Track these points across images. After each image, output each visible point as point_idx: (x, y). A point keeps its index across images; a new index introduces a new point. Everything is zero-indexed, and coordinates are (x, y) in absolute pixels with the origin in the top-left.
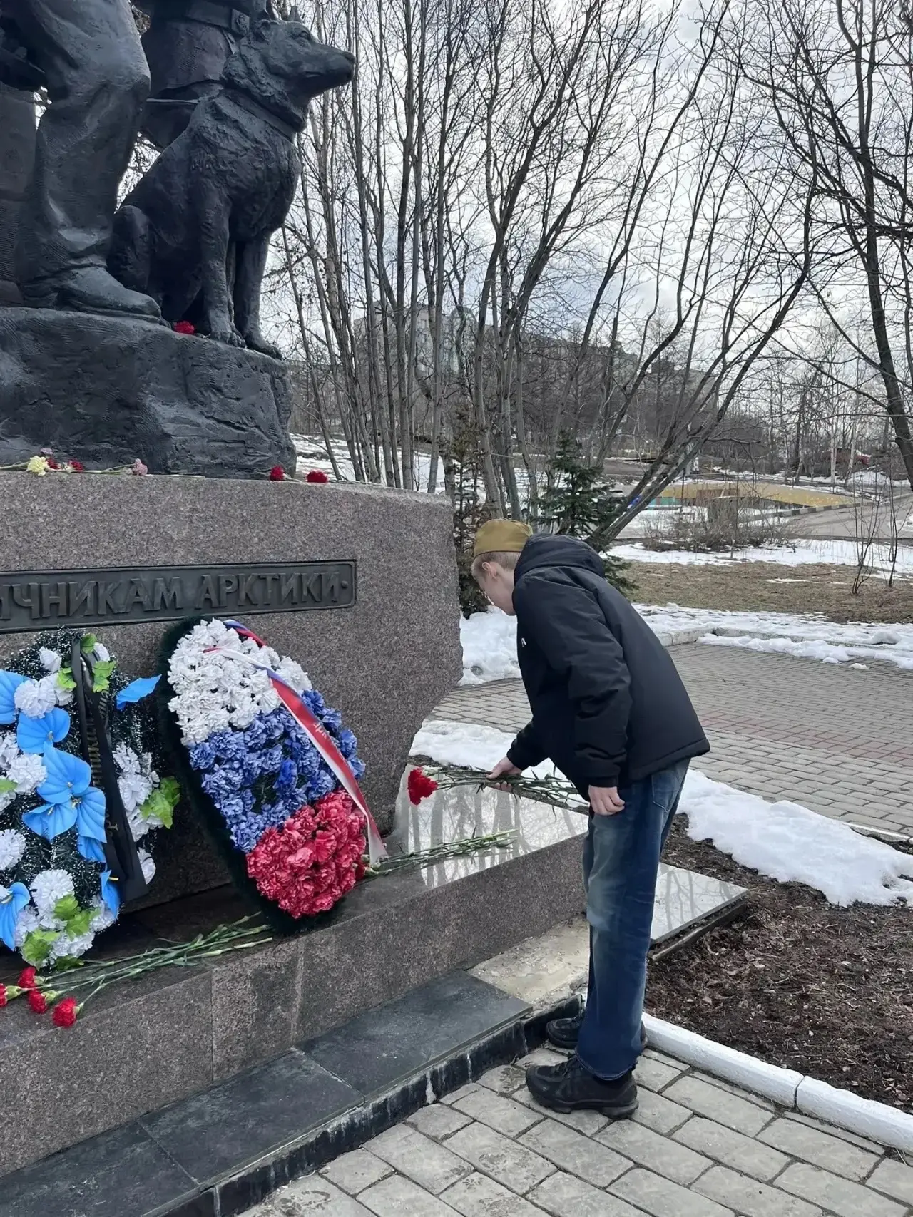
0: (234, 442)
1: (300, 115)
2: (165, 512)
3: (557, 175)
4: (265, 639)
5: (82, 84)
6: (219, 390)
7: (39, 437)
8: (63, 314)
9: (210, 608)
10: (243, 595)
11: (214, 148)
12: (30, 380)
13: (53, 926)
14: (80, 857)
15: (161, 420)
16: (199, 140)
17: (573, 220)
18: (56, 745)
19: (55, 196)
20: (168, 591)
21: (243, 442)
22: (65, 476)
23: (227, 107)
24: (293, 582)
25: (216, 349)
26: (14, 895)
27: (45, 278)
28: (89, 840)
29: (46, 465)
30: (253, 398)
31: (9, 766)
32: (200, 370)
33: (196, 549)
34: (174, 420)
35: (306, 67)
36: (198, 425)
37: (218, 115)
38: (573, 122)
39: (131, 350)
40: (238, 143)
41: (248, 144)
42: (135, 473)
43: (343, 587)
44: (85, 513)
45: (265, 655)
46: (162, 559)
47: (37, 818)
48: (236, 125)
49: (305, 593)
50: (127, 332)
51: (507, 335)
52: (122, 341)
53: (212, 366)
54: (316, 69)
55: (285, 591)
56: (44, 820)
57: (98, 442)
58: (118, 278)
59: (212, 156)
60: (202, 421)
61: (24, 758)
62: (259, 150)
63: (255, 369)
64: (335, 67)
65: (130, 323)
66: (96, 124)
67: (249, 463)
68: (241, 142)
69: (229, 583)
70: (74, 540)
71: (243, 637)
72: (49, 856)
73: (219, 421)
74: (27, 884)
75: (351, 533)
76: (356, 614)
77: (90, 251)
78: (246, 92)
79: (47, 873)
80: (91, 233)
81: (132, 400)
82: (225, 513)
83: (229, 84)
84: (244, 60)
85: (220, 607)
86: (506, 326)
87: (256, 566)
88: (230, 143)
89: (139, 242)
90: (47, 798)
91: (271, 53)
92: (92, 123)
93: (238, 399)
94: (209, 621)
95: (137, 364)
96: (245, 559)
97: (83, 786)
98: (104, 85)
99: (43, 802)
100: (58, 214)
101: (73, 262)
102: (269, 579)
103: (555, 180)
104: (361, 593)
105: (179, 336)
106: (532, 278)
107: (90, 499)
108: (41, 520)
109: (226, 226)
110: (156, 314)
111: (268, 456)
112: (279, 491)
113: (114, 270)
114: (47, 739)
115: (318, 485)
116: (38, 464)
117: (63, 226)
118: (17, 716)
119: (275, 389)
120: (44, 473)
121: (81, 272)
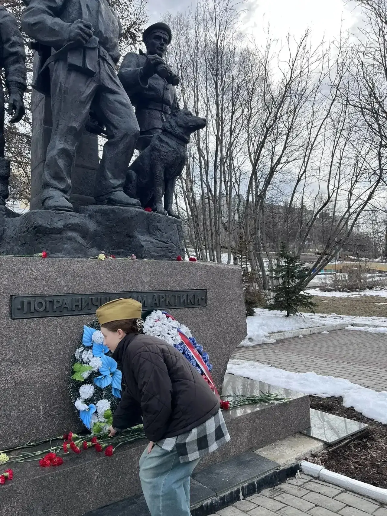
0: (164, 248)
1: (187, 138)
2: (142, 272)
3: (276, 144)
4: (175, 318)
5: (118, 134)
6: (160, 230)
7: (101, 248)
8: (111, 207)
9: (156, 306)
10: (167, 302)
11: (159, 151)
12: (99, 229)
13: (103, 421)
14: (112, 395)
15: (141, 241)
16: (154, 149)
17: (283, 160)
18: (105, 354)
19: (108, 169)
20: (142, 300)
21: (167, 248)
22: (110, 260)
23: (164, 138)
24: (185, 297)
25: (159, 216)
26: (90, 409)
27: (103, 195)
28: (115, 389)
29: (104, 256)
30: (171, 232)
31: (90, 361)
32: (154, 224)
33: (152, 285)
34: (145, 241)
35: (190, 124)
36: (153, 242)
37: (161, 140)
38: (281, 125)
39: (132, 217)
40: (167, 149)
41: (171, 149)
42: (132, 259)
43: (202, 299)
44: (116, 273)
45: (175, 323)
46: (140, 289)
47: (98, 381)
48: (167, 143)
49: (189, 301)
50: (130, 212)
51: (258, 205)
52: (129, 215)
53: (158, 222)
54: (194, 124)
55: (182, 300)
56: (101, 381)
57: (119, 248)
58: (127, 194)
59: (159, 154)
60: (154, 241)
61: (95, 358)
62: (174, 151)
63: (172, 223)
64: (200, 123)
65: (131, 209)
66: (123, 146)
67: (169, 255)
68: (169, 149)
69: (163, 297)
70: (112, 282)
71: (168, 317)
72: (102, 394)
73: (160, 241)
74: (95, 404)
75: (205, 279)
76: (207, 309)
77: (119, 186)
78: (170, 133)
79: (102, 400)
80: (119, 180)
81: (131, 234)
82: (162, 272)
83: (165, 131)
84: (170, 123)
85: (160, 306)
86: (257, 201)
87: (172, 291)
88: (165, 149)
89: (133, 182)
90: (102, 373)
91: (179, 120)
92: (121, 146)
93: (166, 233)
94: (156, 311)
95: (133, 222)
96: (168, 289)
97: (114, 369)
98: (126, 134)
99: (101, 375)
100: (109, 174)
101: (113, 190)
102: (176, 296)
103: (275, 146)
104: (209, 302)
105: (147, 212)
106: (268, 182)
107: (118, 268)
108: (102, 275)
109: (163, 176)
110: (140, 206)
111: (175, 252)
112: (180, 264)
113: (125, 192)
114: (102, 352)
115: (193, 262)
116: (102, 256)
117: (111, 179)
118: (92, 343)
119: (178, 229)
120: (104, 259)
121: (116, 193)
